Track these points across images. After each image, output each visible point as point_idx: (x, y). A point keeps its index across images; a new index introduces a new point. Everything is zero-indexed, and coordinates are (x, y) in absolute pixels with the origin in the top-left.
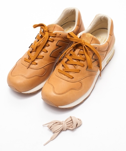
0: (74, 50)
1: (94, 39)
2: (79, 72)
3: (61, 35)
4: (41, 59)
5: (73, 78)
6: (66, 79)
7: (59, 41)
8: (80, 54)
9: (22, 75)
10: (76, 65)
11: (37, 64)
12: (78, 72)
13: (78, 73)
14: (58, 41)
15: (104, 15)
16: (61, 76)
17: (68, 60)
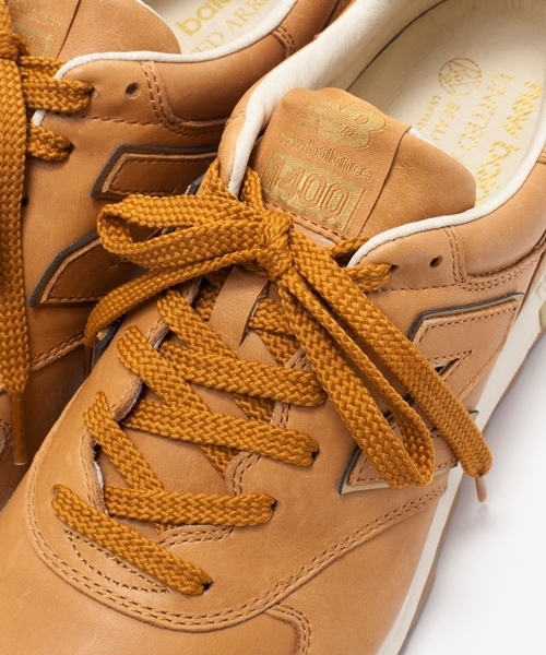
2: (260, 525)
3: (138, 94)
5: (207, 586)
6: (139, 596)
7: (124, 149)
8: (272, 332)
10: (235, 451)
13: (250, 535)
14: (112, 151)
17: (146, 391)
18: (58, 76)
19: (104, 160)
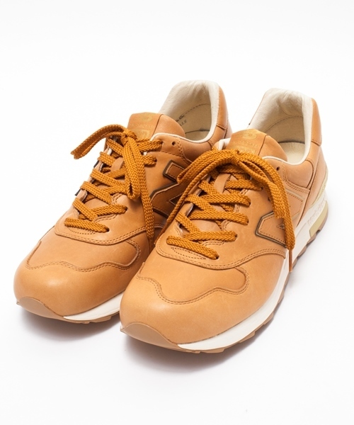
0: (212, 180)
1: (267, 143)
2: (233, 241)
3: (175, 145)
4: (118, 216)
5: (217, 258)
6: (196, 260)
7: (172, 161)
8: (231, 188)
9: (65, 263)
10: (223, 220)
11: (108, 230)
12: (231, 238)
13: (229, 243)
14: (168, 162)
15: (289, 92)
16: (179, 255)
17: (195, 207)
18: (151, 140)
19: (166, 164)
